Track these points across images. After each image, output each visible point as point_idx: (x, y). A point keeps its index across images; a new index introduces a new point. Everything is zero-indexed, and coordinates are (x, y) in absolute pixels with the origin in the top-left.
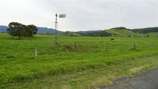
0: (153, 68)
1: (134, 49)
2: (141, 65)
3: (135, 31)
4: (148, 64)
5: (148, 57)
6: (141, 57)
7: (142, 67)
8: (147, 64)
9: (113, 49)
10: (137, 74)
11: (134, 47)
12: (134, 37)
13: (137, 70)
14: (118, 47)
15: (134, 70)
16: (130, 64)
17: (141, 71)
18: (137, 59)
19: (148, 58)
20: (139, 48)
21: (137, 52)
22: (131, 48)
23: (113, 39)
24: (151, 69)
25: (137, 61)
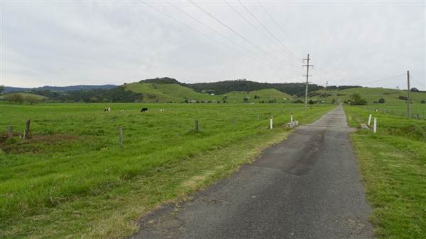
0: (231, 171)
1: (196, 132)
2: (207, 169)
3: (198, 88)
4: (223, 164)
5: (224, 147)
6: (209, 149)
7: (209, 173)
8: (220, 164)
9: (148, 135)
10: (197, 191)
11: (195, 128)
12: (198, 102)
13: (197, 181)
14: (158, 129)
15: (191, 183)
16: (184, 168)
17: (206, 182)
18: (201, 154)
19: (223, 151)
20: (207, 128)
21: (202, 138)
22: (189, 128)
23: (147, 109)
24: (228, 174)
25: (200, 160)
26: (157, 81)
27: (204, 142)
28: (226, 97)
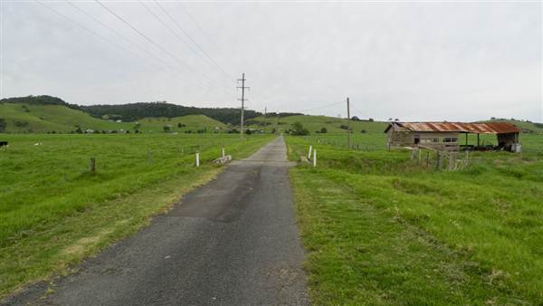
0: (138, 227)
1: (92, 174)
2: (103, 226)
3: (97, 111)
4: (128, 218)
5: (131, 193)
6: (108, 199)
7: (106, 232)
8: (123, 218)
9: (12, 182)
10: (86, 259)
11: (90, 169)
12: (97, 132)
13: (86, 246)
14: (30, 173)
15: (76, 249)
16: (69, 228)
17: (100, 245)
18: (95, 206)
19: (130, 199)
20: (110, 169)
21: (101, 182)
22: (83, 169)
23: (6, 143)
24: (133, 230)
25: (94, 214)
26: (30, 100)
27: (102, 188)
28: (139, 125)
